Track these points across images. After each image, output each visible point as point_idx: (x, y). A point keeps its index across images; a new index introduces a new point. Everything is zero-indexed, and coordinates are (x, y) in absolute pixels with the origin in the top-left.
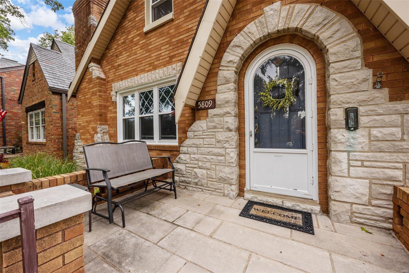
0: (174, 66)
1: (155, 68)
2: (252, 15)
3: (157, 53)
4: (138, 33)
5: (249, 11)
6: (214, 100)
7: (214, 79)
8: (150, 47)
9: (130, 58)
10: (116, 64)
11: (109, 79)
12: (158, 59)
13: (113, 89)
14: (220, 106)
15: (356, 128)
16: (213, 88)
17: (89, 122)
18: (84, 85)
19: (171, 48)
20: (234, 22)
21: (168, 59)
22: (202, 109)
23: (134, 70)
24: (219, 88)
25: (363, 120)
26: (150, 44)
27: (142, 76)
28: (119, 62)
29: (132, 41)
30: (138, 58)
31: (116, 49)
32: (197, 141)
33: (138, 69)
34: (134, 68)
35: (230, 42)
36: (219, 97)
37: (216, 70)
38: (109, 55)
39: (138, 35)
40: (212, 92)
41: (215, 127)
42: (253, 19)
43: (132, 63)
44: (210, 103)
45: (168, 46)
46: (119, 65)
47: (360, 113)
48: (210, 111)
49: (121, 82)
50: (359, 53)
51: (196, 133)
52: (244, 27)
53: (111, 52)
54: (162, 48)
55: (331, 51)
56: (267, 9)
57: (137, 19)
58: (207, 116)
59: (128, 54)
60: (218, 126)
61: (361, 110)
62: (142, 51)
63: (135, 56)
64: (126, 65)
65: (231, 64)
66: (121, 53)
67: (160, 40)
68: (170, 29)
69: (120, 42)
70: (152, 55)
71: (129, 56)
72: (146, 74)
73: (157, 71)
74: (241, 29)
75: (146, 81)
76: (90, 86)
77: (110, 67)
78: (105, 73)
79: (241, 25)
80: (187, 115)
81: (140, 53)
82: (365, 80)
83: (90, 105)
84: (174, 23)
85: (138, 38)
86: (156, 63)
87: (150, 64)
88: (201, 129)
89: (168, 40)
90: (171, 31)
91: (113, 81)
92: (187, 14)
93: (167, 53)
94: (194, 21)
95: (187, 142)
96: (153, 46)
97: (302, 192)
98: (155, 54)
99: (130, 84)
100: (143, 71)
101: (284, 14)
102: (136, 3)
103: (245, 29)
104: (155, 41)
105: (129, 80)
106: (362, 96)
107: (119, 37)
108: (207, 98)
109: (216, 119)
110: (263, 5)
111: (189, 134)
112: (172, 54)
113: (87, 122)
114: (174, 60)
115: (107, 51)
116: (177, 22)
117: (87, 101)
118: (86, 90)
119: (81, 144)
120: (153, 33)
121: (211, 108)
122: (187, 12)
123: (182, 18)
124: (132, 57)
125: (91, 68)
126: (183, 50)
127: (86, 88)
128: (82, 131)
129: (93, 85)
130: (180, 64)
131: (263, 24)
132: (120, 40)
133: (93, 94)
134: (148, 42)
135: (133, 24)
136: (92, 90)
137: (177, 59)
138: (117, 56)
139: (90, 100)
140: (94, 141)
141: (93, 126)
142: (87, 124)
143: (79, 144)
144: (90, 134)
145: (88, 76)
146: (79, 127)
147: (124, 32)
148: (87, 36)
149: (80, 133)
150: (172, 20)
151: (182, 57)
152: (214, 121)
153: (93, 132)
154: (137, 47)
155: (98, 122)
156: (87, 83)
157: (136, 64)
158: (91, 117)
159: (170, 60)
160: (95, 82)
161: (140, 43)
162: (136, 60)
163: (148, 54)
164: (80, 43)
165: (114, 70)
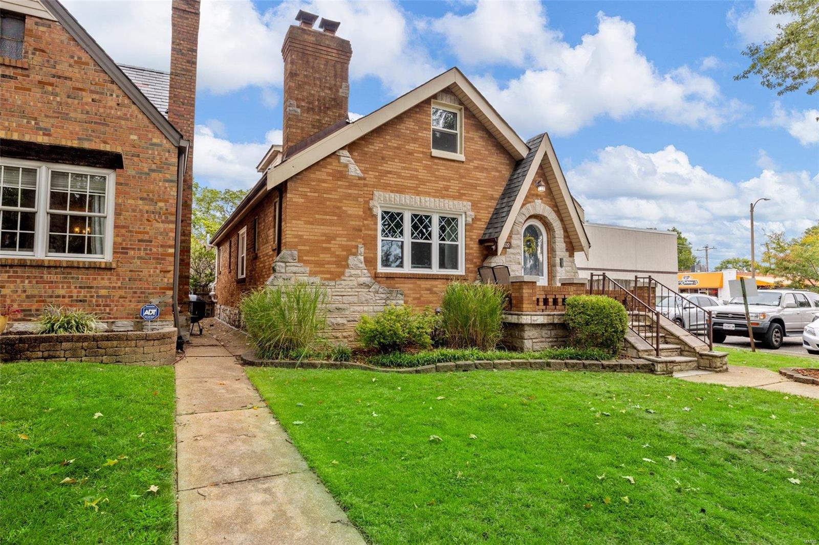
0: (465, 203)
1: (443, 197)
2: (529, 200)
3: (446, 183)
4: (421, 150)
5: (528, 197)
6: (510, 243)
8: (437, 173)
9: (407, 172)
10: (380, 168)
11: (366, 182)
12: (446, 188)
13: (375, 198)
14: (514, 248)
15: (563, 267)
17: (330, 238)
18: (321, 174)
19: (461, 185)
21: (458, 194)
23: (414, 188)
24: (513, 236)
25: (564, 263)
26: (438, 170)
27: (427, 199)
28: (387, 167)
29: (411, 154)
30: (419, 177)
31: (382, 149)
33: (419, 189)
34: (415, 186)
36: (514, 242)
38: (366, 149)
39: (423, 153)
41: (511, 261)
43: (412, 178)
44: (507, 245)
45: (457, 182)
46: (390, 172)
47: (564, 261)
48: (507, 250)
49: (392, 195)
52: (526, 204)
53: (370, 147)
54: (452, 181)
55: (556, 232)
56: (536, 201)
57: (420, 134)
58: (506, 253)
59: (404, 165)
61: (564, 259)
62: (426, 172)
63: (415, 173)
64: (399, 175)
66: (392, 159)
67: (449, 172)
68: (460, 168)
69: (389, 144)
70: (440, 183)
71: (404, 168)
72: (432, 199)
73: (447, 201)
74: (524, 205)
76: (339, 183)
77: (369, 166)
79: (525, 202)
80: (475, 249)
81: (422, 174)
82: (564, 248)
83: (337, 211)
84: (465, 166)
85: (421, 155)
86: (444, 192)
87: (437, 191)
88: (501, 261)
89: (458, 176)
90: (461, 171)
91: (375, 187)
92: (476, 165)
93: (457, 188)
94: (481, 174)
96: (442, 174)
98: (443, 183)
100: (428, 194)
101: (542, 207)
102: (418, 116)
103: (527, 206)
104: (442, 171)
105: (408, 197)
106: (564, 254)
107: (388, 137)
110: (534, 197)
112: (462, 192)
113: (324, 235)
114: (464, 197)
115: (363, 142)
116: (468, 166)
117: (328, 203)
118: (324, 185)
119: (302, 269)
120: (441, 162)
121: (509, 248)
122: (476, 163)
123: (472, 165)
124: (411, 172)
125: (346, 157)
126: (473, 193)
127: (324, 181)
128: (307, 248)
129: (347, 184)
130: (470, 203)
131: (534, 208)
132: (390, 141)
133: (348, 197)
134: (435, 167)
135: (413, 136)
136: (344, 191)
137: (467, 198)
138: (383, 158)
139: (339, 204)
140: (347, 266)
141: (343, 243)
142: (324, 238)
143: (294, 269)
144: (333, 254)
145: (333, 166)
146: (296, 240)
147: (398, 136)
148: (335, 106)
149: (299, 251)
150: (463, 162)
151: (471, 198)
152: (510, 257)
153: (345, 253)
154: (419, 164)
155: (359, 240)
156: (328, 174)
157: (417, 182)
158: (339, 230)
159: (460, 196)
160: (355, 181)
161: (424, 162)
162: (417, 178)
163: (434, 179)
164: (309, 103)
165: (377, 174)
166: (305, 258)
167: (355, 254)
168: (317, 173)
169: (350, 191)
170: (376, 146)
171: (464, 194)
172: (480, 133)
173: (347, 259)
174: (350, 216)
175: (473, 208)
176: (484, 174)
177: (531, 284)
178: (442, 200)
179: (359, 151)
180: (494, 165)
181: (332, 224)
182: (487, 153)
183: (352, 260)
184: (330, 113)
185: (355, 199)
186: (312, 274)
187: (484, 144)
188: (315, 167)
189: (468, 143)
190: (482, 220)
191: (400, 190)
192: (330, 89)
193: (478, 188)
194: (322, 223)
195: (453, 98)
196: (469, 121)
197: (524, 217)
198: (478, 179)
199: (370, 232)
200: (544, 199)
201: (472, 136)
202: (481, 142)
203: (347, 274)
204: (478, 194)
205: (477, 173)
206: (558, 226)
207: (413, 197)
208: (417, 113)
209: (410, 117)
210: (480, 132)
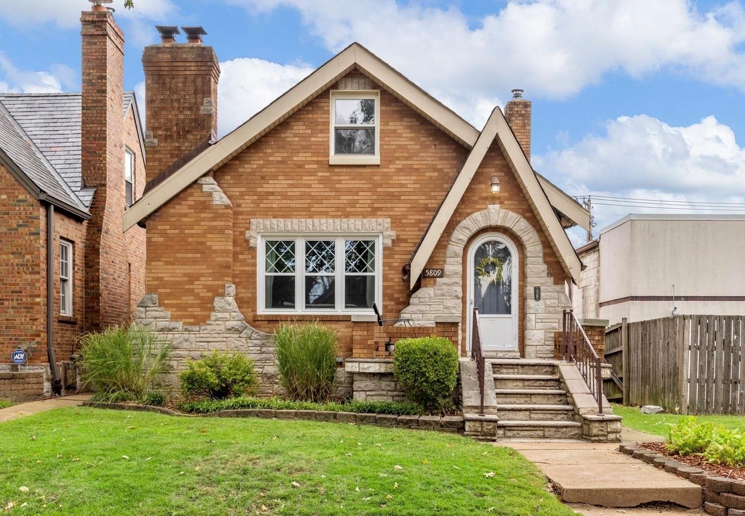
0: (380, 220)
1: (347, 215)
2: (478, 206)
3: (351, 198)
4: (315, 159)
5: (476, 202)
6: (442, 270)
7: (443, 251)
8: (338, 186)
9: (295, 190)
10: (259, 190)
11: (240, 209)
12: (353, 204)
13: (253, 227)
14: (449, 276)
15: (539, 299)
16: (441, 259)
17: (193, 278)
18: (180, 208)
19: (375, 197)
20: (463, 206)
21: (369, 209)
22: (429, 277)
23: (304, 209)
24: (448, 260)
25: (542, 294)
26: (340, 182)
27: (324, 221)
28: (267, 187)
29: (300, 166)
30: (313, 194)
31: (261, 167)
32: (423, 308)
33: (313, 209)
34: (306, 206)
35: (459, 222)
36: (448, 268)
37: (445, 243)
38: (241, 170)
39: (317, 162)
40: (441, 263)
41: (443, 295)
42: (479, 210)
43: (301, 197)
44: (439, 273)
45: (369, 194)
46: (272, 194)
47: (541, 290)
48: (438, 279)
49: (274, 221)
50: (541, 255)
51: (422, 300)
52: (472, 213)
53: (246, 166)
54: (360, 194)
55: (528, 249)
56: (490, 206)
57: (313, 139)
58: (435, 284)
59: (292, 182)
60: (446, 294)
61: (542, 288)
62: (322, 186)
63: (307, 190)
64: (285, 196)
65: (460, 242)
66: (275, 177)
67: (356, 182)
68: (374, 174)
69: (271, 158)
70: (342, 197)
71: (292, 186)
72: (331, 221)
73: (352, 221)
74: (469, 214)
75: (331, 230)
76: (203, 215)
77: (244, 189)
78: (230, 197)
79: (469, 211)
80: (396, 280)
81: (317, 189)
82: (543, 271)
83: (200, 247)
84: (381, 170)
85: (315, 166)
86: (348, 210)
87: (338, 209)
88: (427, 296)
89: (370, 186)
90: (376, 178)
91: (252, 214)
92: (400, 167)
93: (369, 202)
94: (408, 178)
95: (409, 309)
96: (346, 186)
97: (509, 347)
98: (348, 197)
99: (296, 227)
100: (326, 214)
101: (501, 215)
102: (310, 116)
103: (473, 216)
104: (346, 181)
105: (295, 221)
106: (542, 280)
107: (269, 151)
108: (435, 267)
109: (444, 287)
110: (487, 202)
111: (412, 300)
112: (376, 205)
113: (185, 275)
114: (379, 213)
115: (237, 162)
116: (385, 170)
117: (190, 239)
118: (185, 219)
119: (162, 314)
120: (344, 170)
121: (440, 277)
122: (399, 164)
123: (392, 168)
124: (301, 190)
125: (209, 185)
126: (394, 205)
127: (185, 215)
128: (168, 291)
129: (211, 215)
130: (389, 220)
131: (487, 217)
132: (271, 155)
133: (212, 230)
134: (335, 178)
135: (304, 143)
136: (208, 223)
137: (385, 213)
138: (263, 178)
139: (202, 240)
140: (213, 309)
141: (208, 283)
142: (186, 279)
143: (155, 314)
144: (197, 296)
145: (195, 197)
146: (156, 283)
147: (283, 147)
148: (195, 128)
149: (160, 295)
150: (378, 166)
151: (391, 213)
152: (442, 289)
153: (210, 294)
154: (313, 178)
155: (226, 279)
156: (190, 207)
157: (309, 201)
158: (202, 269)
159: (374, 212)
160: (220, 211)
161: (319, 174)
162: (310, 196)
163: (333, 194)
164: (166, 130)
165: (255, 198)
166: (166, 302)
167: (222, 295)
168: (177, 207)
169: (214, 223)
170: (255, 163)
171: (380, 209)
172: (406, 121)
173: (212, 301)
174: (215, 251)
175: (394, 225)
176: (413, 178)
177: (366, 325)
178: (345, 220)
179: (233, 174)
180: (430, 162)
181: (195, 262)
182: (418, 147)
183: (218, 302)
184: (190, 137)
185: (221, 231)
186: (174, 318)
187: (413, 135)
188: (175, 201)
189: (386, 139)
190: (409, 241)
191: (286, 213)
192: (190, 109)
193: (402, 198)
194: (184, 262)
195: (362, 81)
196: (388, 108)
197: (467, 231)
198: (402, 186)
199: (246, 268)
200: (506, 202)
201: (392, 128)
202: (407, 134)
203: (213, 318)
204: (402, 205)
205: (401, 178)
206: (532, 240)
207: (303, 220)
208: (308, 112)
209: (299, 120)
210: (406, 119)
